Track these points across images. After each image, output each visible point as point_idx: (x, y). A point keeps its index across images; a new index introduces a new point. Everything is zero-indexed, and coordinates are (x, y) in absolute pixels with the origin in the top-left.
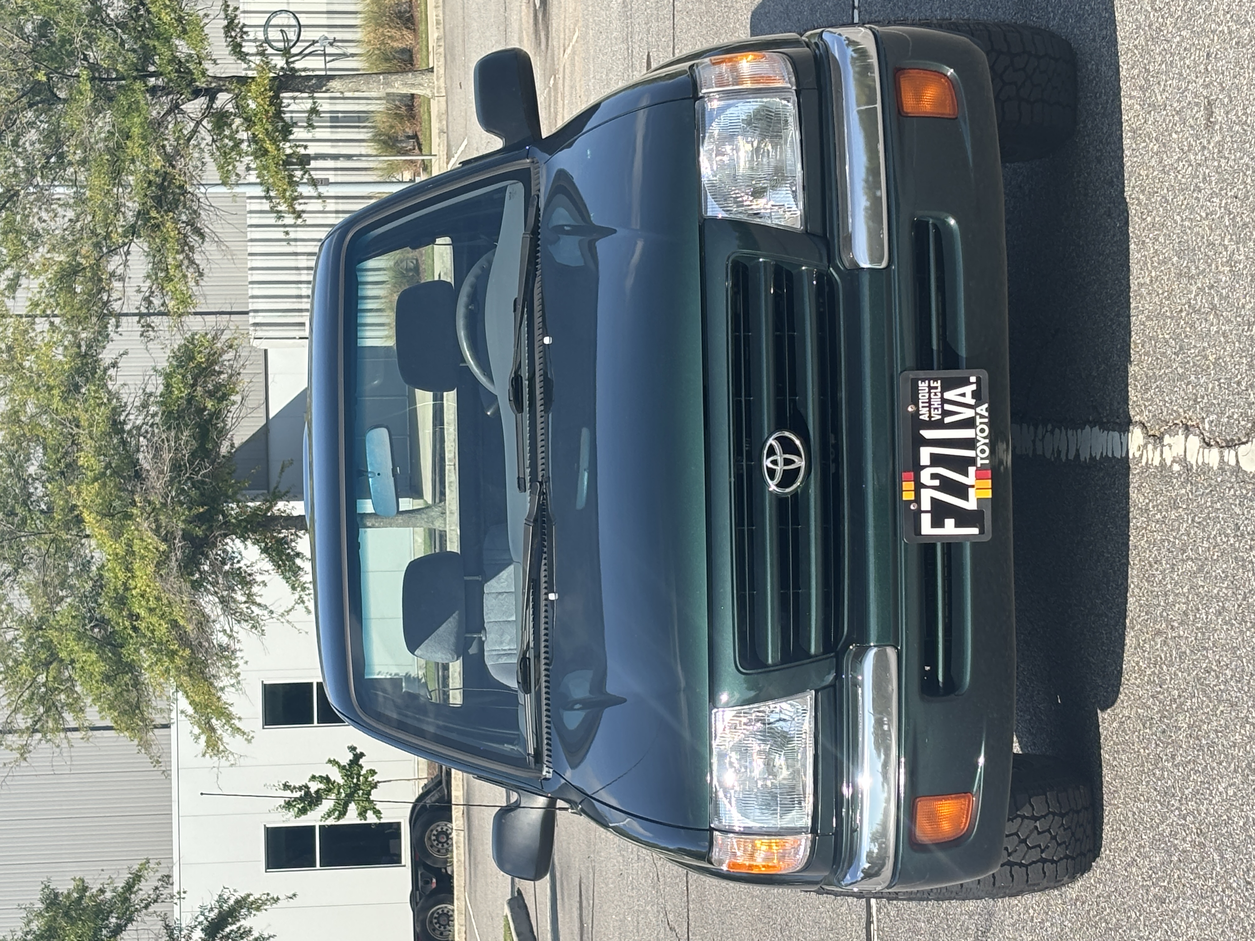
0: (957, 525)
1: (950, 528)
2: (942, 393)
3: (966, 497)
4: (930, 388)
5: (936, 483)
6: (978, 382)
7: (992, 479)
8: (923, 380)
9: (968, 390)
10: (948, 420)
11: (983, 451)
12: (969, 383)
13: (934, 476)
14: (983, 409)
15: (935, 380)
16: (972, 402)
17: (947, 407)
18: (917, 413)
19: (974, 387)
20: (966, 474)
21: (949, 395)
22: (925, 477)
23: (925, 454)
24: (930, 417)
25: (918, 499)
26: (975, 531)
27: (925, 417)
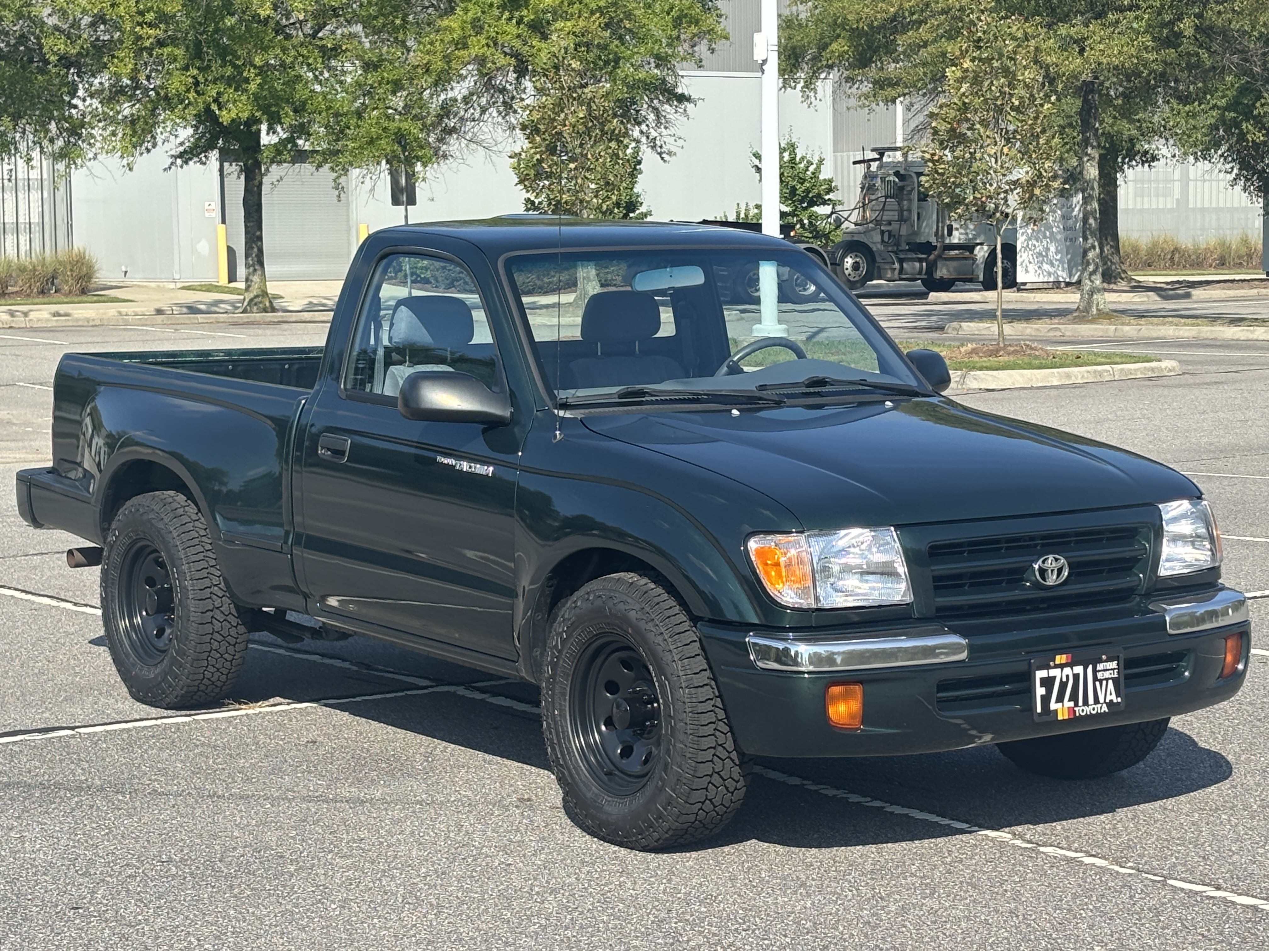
0: (1042, 696)
1: (1040, 691)
2: (1112, 678)
3: (1057, 701)
4: (1113, 669)
5: (1064, 679)
6: (1118, 703)
7: (1069, 719)
8: (1118, 664)
9: (1113, 697)
10: (1097, 683)
11: (1083, 711)
12: (1117, 697)
13: (1067, 676)
14: (1105, 709)
15: (1118, 673)
16: (1107, 701)
17: (1104, 682)
18: (1101, 661)
19: (1115, 701)
20: (1070, 700)
21: (1110, 682)
22: (1067, 671)
23: (1079, 669)
24: (1099, 671)
25: (1056, 666)
26: (1039, 710)
27: (1098, 668)
